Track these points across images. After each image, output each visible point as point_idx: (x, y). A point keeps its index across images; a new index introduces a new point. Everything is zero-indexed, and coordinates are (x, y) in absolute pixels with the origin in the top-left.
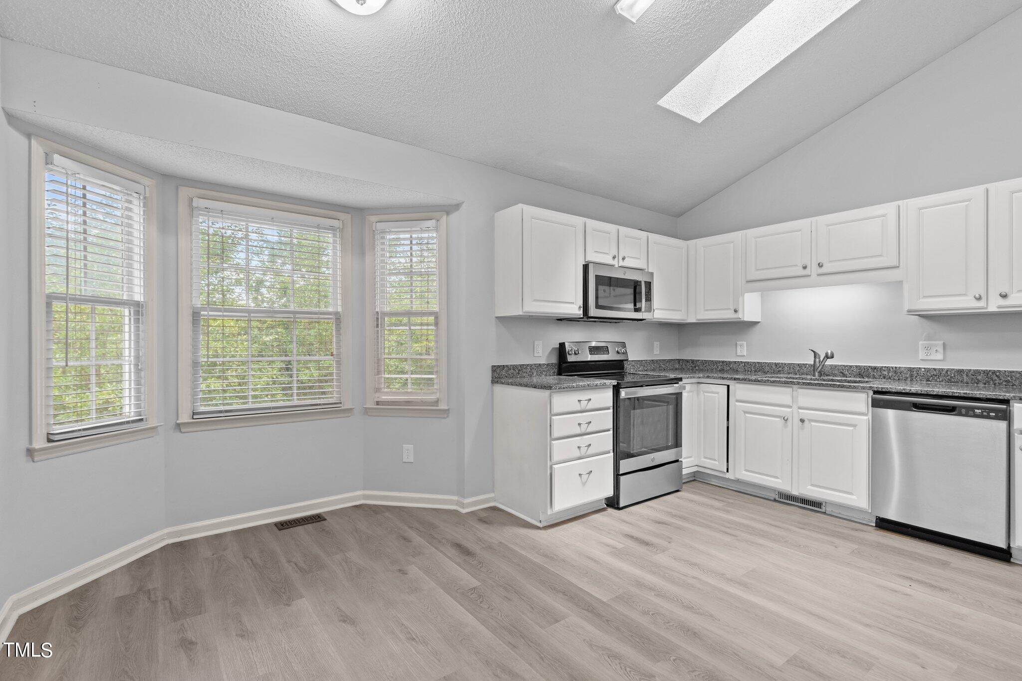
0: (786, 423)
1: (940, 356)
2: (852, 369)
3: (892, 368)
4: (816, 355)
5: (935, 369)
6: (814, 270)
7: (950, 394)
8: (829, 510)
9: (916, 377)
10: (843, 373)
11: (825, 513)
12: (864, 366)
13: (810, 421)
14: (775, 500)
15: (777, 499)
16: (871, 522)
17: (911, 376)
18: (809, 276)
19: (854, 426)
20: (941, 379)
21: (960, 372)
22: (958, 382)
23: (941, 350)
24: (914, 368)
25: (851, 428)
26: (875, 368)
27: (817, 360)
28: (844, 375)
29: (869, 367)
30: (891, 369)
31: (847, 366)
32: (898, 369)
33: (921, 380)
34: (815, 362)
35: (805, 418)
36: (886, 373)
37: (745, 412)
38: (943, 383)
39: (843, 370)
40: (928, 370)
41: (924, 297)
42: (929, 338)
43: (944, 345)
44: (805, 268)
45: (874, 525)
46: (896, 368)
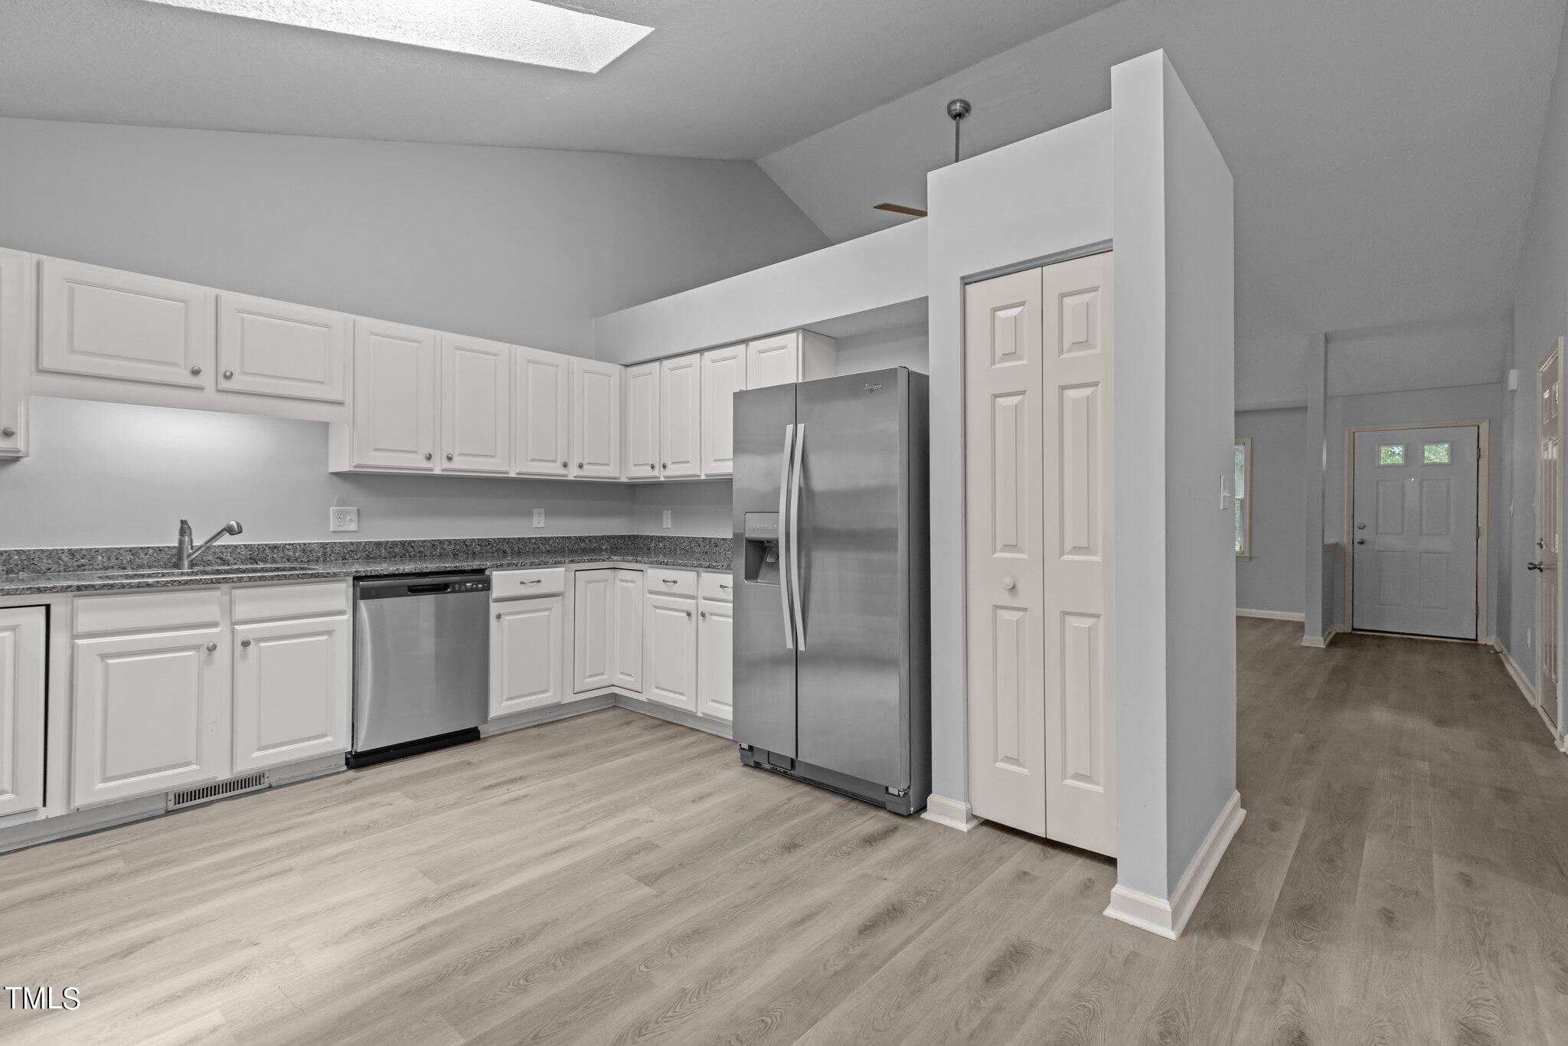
0: (210, 655)
1: (353, 527)
2: (238, 550)
3: (300, 544)
4: (184, 529)
5: (352, 543)
6: (207, 379)
7: (443, 569)
8: (273, 779)
9: (330, 555)
10: (222, 559)
11: (270, 787)
12: (259, 545)
13: (259, 640)
14: (168, 813)
15: (171, 806)
16: (340, 766)
17: (325, 554)
18: (201, 389)
19: (329, 633)
20: (358, 556)
21: (378, 544)
22: (376, 558)
23: (355, 517)
24: (328, 544)
25: (325, 637)
26: (274, 547)
27: (187, 539)
28: (224, 562)
29: (266, 545)
30: (298, 547)
31: (229, 546)
32: (307, 546)
33: (336, 560)
34: (181, 542)
35: (250, 637)
36: (291, 553)
37: (104, 657)
38: (361, 560)
39: (222, 553)
40: (343, 545)
41: (376, 450)
42: (341, 502)
43: (358, 510)
44: (196, 372)
45: (345, 768)
46: (305, 544)
